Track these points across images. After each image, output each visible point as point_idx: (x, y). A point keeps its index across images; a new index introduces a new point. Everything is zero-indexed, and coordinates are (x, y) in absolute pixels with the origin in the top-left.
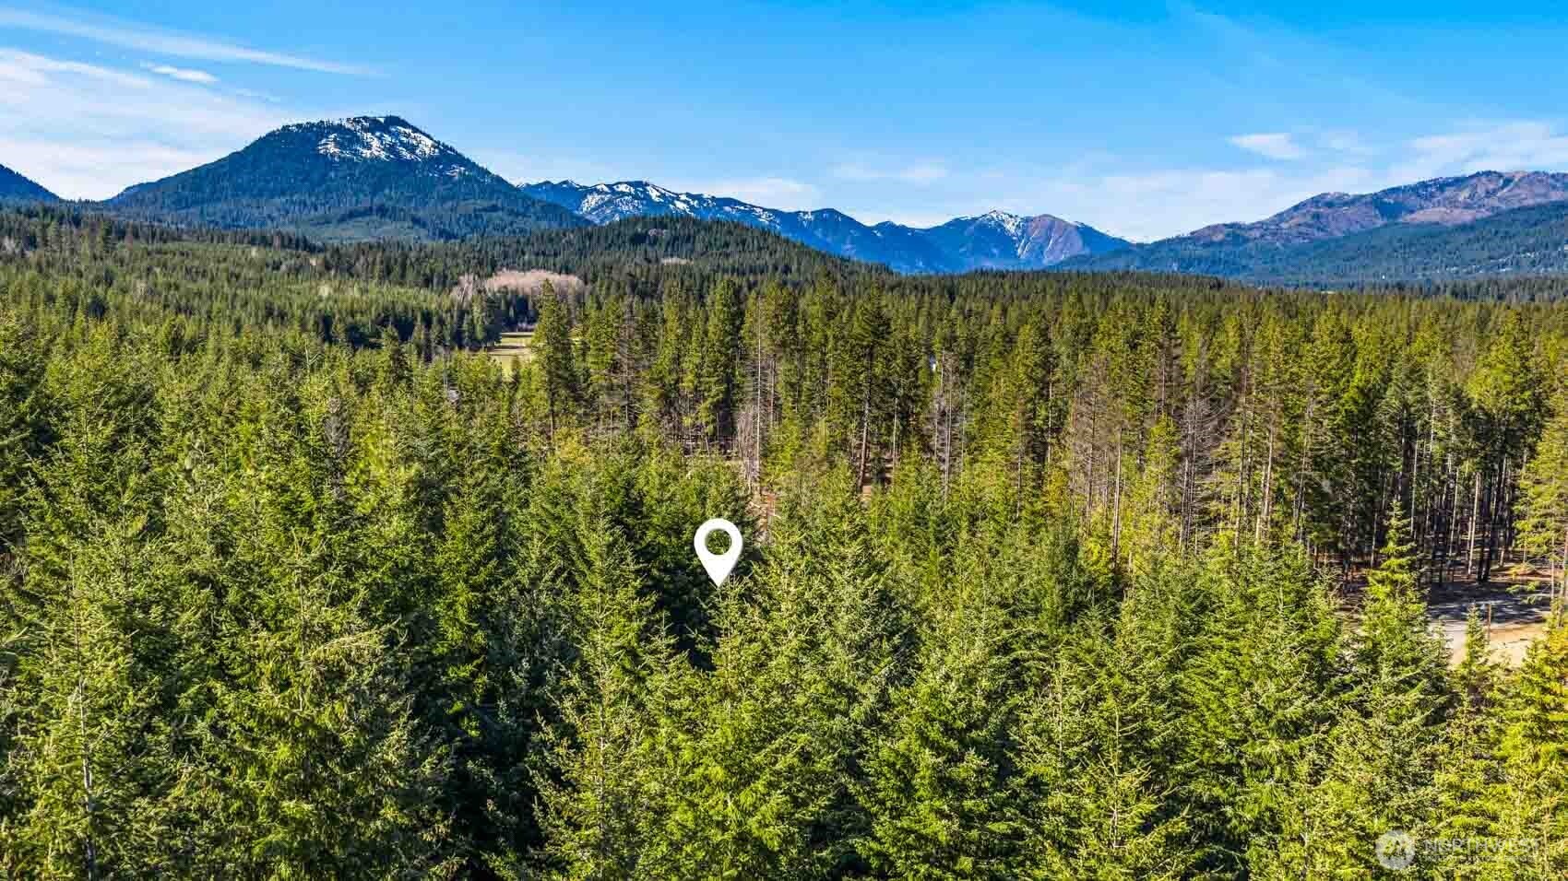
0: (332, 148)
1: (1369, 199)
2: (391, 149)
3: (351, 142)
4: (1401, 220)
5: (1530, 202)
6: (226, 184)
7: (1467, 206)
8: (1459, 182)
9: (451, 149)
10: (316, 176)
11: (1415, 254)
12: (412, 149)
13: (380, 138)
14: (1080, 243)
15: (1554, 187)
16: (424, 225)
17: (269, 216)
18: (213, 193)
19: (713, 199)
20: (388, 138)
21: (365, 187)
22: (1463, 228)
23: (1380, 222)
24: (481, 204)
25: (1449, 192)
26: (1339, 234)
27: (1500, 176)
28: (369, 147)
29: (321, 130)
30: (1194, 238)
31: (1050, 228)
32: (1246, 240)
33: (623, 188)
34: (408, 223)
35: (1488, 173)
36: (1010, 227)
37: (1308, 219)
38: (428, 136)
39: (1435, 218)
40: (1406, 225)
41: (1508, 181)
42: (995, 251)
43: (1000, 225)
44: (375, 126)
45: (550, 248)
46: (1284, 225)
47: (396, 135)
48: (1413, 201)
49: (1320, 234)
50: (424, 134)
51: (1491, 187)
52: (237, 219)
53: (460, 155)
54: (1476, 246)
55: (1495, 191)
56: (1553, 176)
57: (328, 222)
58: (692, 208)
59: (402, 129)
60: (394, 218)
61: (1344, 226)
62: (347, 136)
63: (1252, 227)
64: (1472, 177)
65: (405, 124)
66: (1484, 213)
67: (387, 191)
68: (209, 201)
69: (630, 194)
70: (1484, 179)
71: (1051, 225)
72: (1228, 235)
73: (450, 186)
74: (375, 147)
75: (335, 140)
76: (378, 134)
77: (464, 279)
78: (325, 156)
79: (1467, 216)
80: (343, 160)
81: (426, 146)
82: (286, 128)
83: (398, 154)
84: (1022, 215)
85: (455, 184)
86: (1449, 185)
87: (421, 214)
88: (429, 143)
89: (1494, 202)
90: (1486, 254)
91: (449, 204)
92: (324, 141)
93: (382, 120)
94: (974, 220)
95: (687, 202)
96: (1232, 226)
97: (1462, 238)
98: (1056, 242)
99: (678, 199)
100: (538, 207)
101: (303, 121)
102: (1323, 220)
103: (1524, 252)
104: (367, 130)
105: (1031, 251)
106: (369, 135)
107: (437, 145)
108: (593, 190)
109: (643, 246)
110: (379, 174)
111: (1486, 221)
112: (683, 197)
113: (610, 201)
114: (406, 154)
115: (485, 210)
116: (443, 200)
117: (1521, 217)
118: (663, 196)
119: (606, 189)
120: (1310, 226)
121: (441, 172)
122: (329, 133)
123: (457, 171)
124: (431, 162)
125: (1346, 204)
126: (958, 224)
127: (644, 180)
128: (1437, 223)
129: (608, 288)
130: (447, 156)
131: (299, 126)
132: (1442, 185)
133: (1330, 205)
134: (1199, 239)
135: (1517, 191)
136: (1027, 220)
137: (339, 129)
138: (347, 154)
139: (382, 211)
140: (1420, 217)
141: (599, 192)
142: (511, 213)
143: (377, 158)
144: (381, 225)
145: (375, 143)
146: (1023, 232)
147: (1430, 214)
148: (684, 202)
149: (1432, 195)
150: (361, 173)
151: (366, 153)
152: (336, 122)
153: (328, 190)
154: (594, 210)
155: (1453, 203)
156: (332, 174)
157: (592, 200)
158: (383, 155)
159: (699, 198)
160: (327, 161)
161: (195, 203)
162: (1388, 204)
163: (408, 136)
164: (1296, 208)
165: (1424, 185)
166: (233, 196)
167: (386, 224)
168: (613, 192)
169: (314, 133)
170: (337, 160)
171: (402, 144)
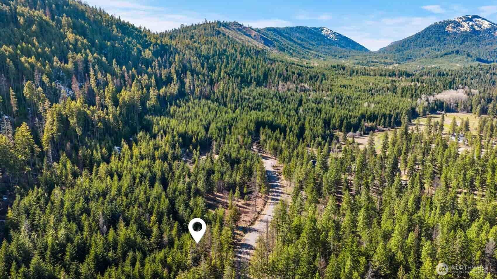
0: (450, 29)
2: (472, 27)
3: (457, 26)
10: (442, 39)
12: (480, 26)
13: (468, 23)
20: (471, 23)
28: (463, 27)
29: (447, 23)
34: (465, 56)
38: (488, 21)
44: (467, 19)
47: (475, 22)
50: (486, 20)
52: (411, 56)
57: (437, 57)
59: (477, 19)
60: (461, 54)
65: (479, 17)
68: (405, 50)
74: (466, 27)
75: (452, 26)
78: (447, 32)
80: (453, 33)
81: (486, 25)
82: (436, 23)
83: (474, 29)
85: (494, 38)
88: (487, 23)
92: (448, 26)
93: (471, 17)
101: (442, 21)
104: (464, 21)
106: (465, 23)
107: (491, 23)
110: (465, 37)
114: (477, 29)
121: (490, 34)
122: (450, 24)
124: (487, 30)
130: (494, 27)
131: (440, 22)
137: (454, 22)
138: (455, 31)
139: (457, 52)
143: (466, 31)
144: (455, 57)
145: (466, 25)
150: (458, 37)
151: (462, 29)
152: (453, 20)
153: (445, 44)
156: (448, 38)
158: (468, 30)
160: (448, 34)
163: (479, 21)
166: (413, 48)
167: (457, 56)
169: (444, 25)
170: (451, 33)
171: (477, 25)
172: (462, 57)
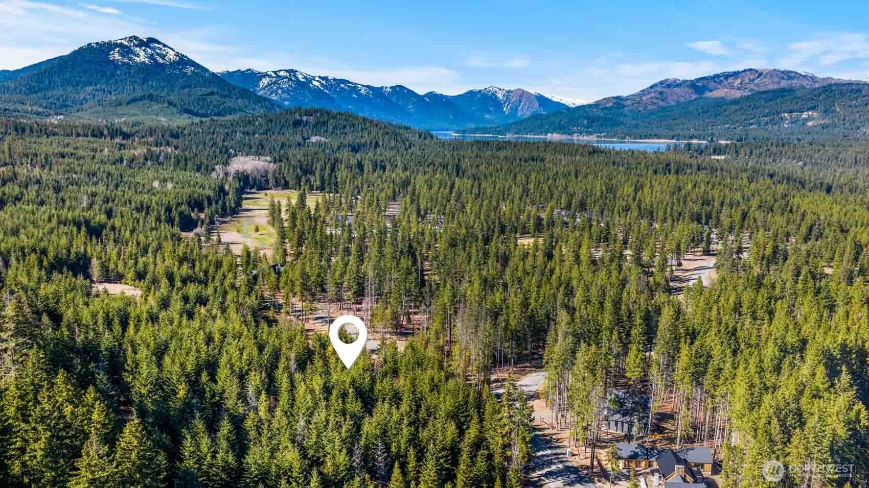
0: (117, 57)
1: (688, 84)
2: (151, 57)
3: (128, 53)
4: (703, 96)
5: (771, 87)
6: (57, 79)
7: (739, 89)
8: (736, 74)
9: (186, 57)
10: (109, 73)
11: (709, 117)
12: (163, 57)
13: (144, 51)
14: (537, 104)
15: (783, 78)
16: (175, 106)
17: (84, 98)
18: (50, 83)
19: (334, 79)
20: (149, 51)
21: (138, 80)
22: (735, 102)
23: (694, 96)
24: (205, 90)
25: (730, 80)
26: (673, 103)
27: (756, 71)
28: (138, 56)
29: (110, 46)
30: (597, 105)
31: (521, 96)
32: (624, 106)
33: (282, 74)
34: (166, 105)
35: (751, 70)
36: (500, 96)
37: (657, 95)
38: (172, 49)
39: (723, 95)
40: (706, 98)
41: (760, 75)
42: (491, 109)
43: (494, 94)
44: (142, 44)
45: (250, 129)
46: (644, 98)
47: (153, 49)
48: (712, 85)
49: (661, 103)
50: (170, 48)
51: (752, 77)
52: (66, 101)
53: (191, 60)
54: (739, 113)
55: (754, 80)
56: (783, 72)
57: (120, 105)
58: (322, 85)
59: (157, 45)
60: (158, 102)
61: (675, 98)
62: (126, 50)
63: (627, 99)
64: (742, 72)
65: (159, 43)
66: (747, 93)
67: (151, 83)
68: (48, 89)
69: (286, 77)
70: (748, 73)
71: (523, 94)
72: (615, 103)
73: (186, 78)
74: (142, 56)
75: (118, 52)
76: (143, 48)
77: (217, 167)
78: (113, 61)
79: (738, 94)
80: (124, 63)
81: (171, 55)
82: (89, 44)
83: (155, 60)
84: (507, 89)
85: (189, 77)
86: (731, 76)
87: (172, 98)
88: (173, 53)
89: (752, 86)
90: (744, 117)
91: (186, 90)
92: (112, 52)
93: (145, 40)
94: (480, 91)
95: (320, 82)
96: (617, 98)
97: (734, 108)
98: (525, 104)
99: (314, 80)
100: (237, 91)
101: (99, 41)
102: (664, 95)
103: (763, 117)
104: (137, 46)
105: (511, 109)
106: (138, 49)
107: (177, 54)
108: (266, 75)
109: (300, 128)
110: (145, 72)
111: (747, 98)
112: (317, 79)
113: (275, 83)
114: (160, 60)
115: (208, 94)
116: (183, 87)
117: (764, 96)
118: (305, 78)
119: (273, 75)
120: (656, 98)
121: (180, 70)
122: (115, 48)
123: (189, 70)
124: (174, 64)
125: (677, 86)
126: (471, 93)
127: (295, 69)
128: (723, 98)
129: (289, 170)
130: (183, 61)
131: (97, 43)
132: (727, 76)
133: (669, 86)
134: (599, 105)
135: (764, 80)
136: (509, 92)
137: (121, 45)
138: (126, 60)
139: (151, 97)
140: (715, 94)
141: (270, 76)
142: (222, 96)
143: (143, 63)
144: (151, 106)
145: (142, 54)
146: (507, 99)
147: (719, 93)
148: (318, 81)
149: (721, 81)
150: (135, 72)
151: (137, 59)
152: (118, 42)
153: (116, 82)
154: (266, 86)
155: (732, 87)
156: (118, 72)
157: (265, 81)
158: (147, 61)
159: (325, 78)
160: (114, 64)
161: (40, 90)
162: (699, 86)
163: (160, 49)
164: (652, 87)
165: (717, 76)
166: (62, 86)
167: (154, 105)
168: (278, 76)
169: (106, 47)
170: (120, 63)
171: (158, 54)
172: (160, 106)
